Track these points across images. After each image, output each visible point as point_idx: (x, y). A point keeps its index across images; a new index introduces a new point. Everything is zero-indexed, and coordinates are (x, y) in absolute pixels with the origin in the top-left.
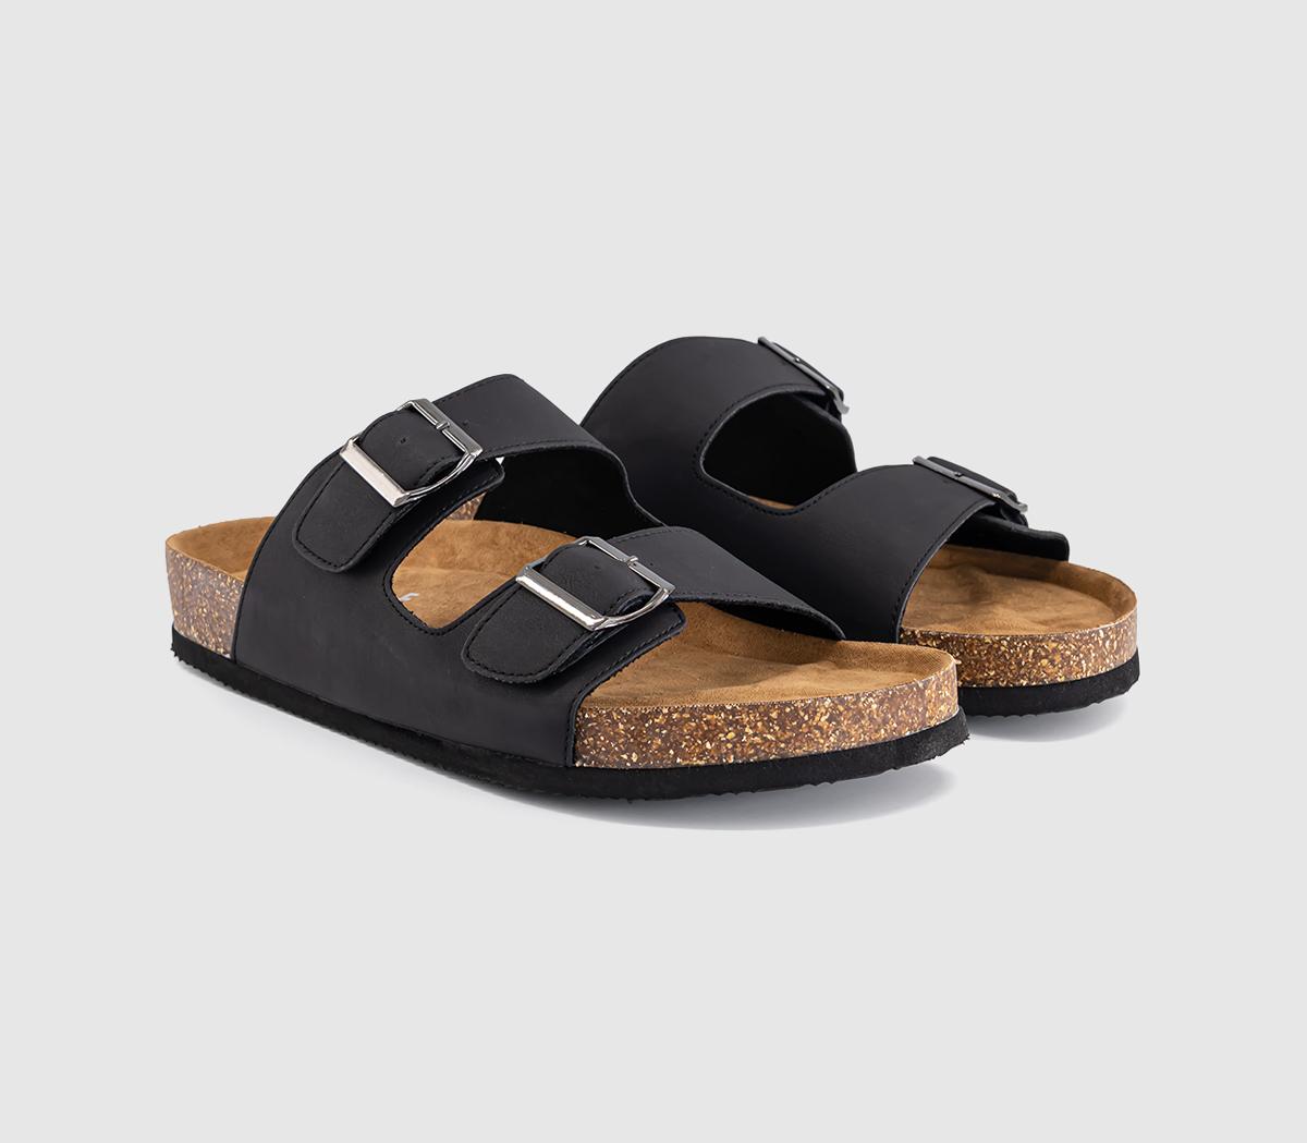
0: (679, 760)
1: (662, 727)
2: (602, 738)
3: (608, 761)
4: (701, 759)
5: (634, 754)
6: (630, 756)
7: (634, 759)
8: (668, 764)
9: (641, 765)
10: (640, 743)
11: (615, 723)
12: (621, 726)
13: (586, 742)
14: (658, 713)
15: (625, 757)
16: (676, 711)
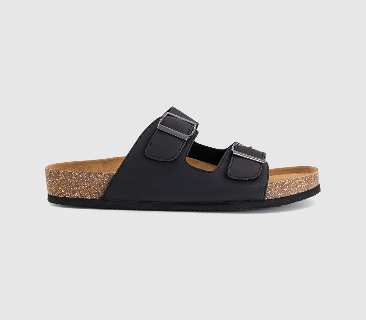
0: (291, 193)
1: (287, 185)
2: (273, 191)
3: (274, 197)
4: (295, 192)
5: (281, 194)
6: (280, 194)
7: (281, 195)
8: (288, 195)
9: (283, 196)
10: (282, 190)
11: (276, 186)
12: (278, 187)
13: (268, 192)
14: (286, 182)
15: (279, 195)
16: (289, 181)
